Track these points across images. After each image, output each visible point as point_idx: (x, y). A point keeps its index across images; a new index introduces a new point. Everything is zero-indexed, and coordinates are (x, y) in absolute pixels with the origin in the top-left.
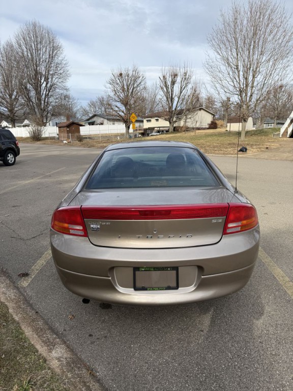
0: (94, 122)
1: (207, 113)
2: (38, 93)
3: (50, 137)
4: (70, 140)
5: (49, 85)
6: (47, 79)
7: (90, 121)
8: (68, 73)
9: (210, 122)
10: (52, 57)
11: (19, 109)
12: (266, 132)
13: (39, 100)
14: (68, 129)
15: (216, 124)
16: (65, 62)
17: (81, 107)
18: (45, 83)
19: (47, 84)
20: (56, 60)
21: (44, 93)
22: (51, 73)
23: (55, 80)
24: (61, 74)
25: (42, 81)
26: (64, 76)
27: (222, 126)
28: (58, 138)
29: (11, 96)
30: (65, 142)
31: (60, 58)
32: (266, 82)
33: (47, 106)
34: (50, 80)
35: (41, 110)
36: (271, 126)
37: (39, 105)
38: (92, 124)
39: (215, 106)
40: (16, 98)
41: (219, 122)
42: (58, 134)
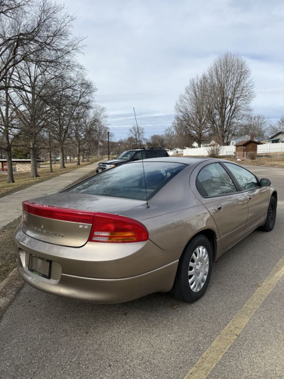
0: (279, 139)
2: (222, 116)
3: (227, 156)
4: (245, 158)
5: (233, 108)
6: (231, 103)
7: (274, 139)
8: (253, 94)
10: (239, 82)
11: (206, 132)
13: (223, 122)
14: (245, 148)
16: (251, 85)
17: (271, 125)
18: (230, 106)
19: (231, 107)
20: (243, 84)
21: (228, 115)
22: (236, 96)
23: (239, 102)
24: (246, 96)
25: (227, 105)
26: (248, 98)
28: (235, 157)
29: (200, 121)
30: (238, 160)
31: (247, 82)
33: (229, 126)
34: (234, 103)
35: (223, 131)
37: (222, 126)
38: (277, 141)
40: (204, 122)
42: (234, 153)
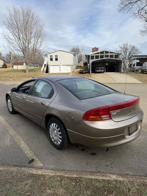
1: (1, 60)
9: (3, 65)
12: (35, 70)
15: (6, 65)
27: (9, 66)
32: (34, 47)
36: (32, 67)
39: (2, 56)
41: (8, 65)
